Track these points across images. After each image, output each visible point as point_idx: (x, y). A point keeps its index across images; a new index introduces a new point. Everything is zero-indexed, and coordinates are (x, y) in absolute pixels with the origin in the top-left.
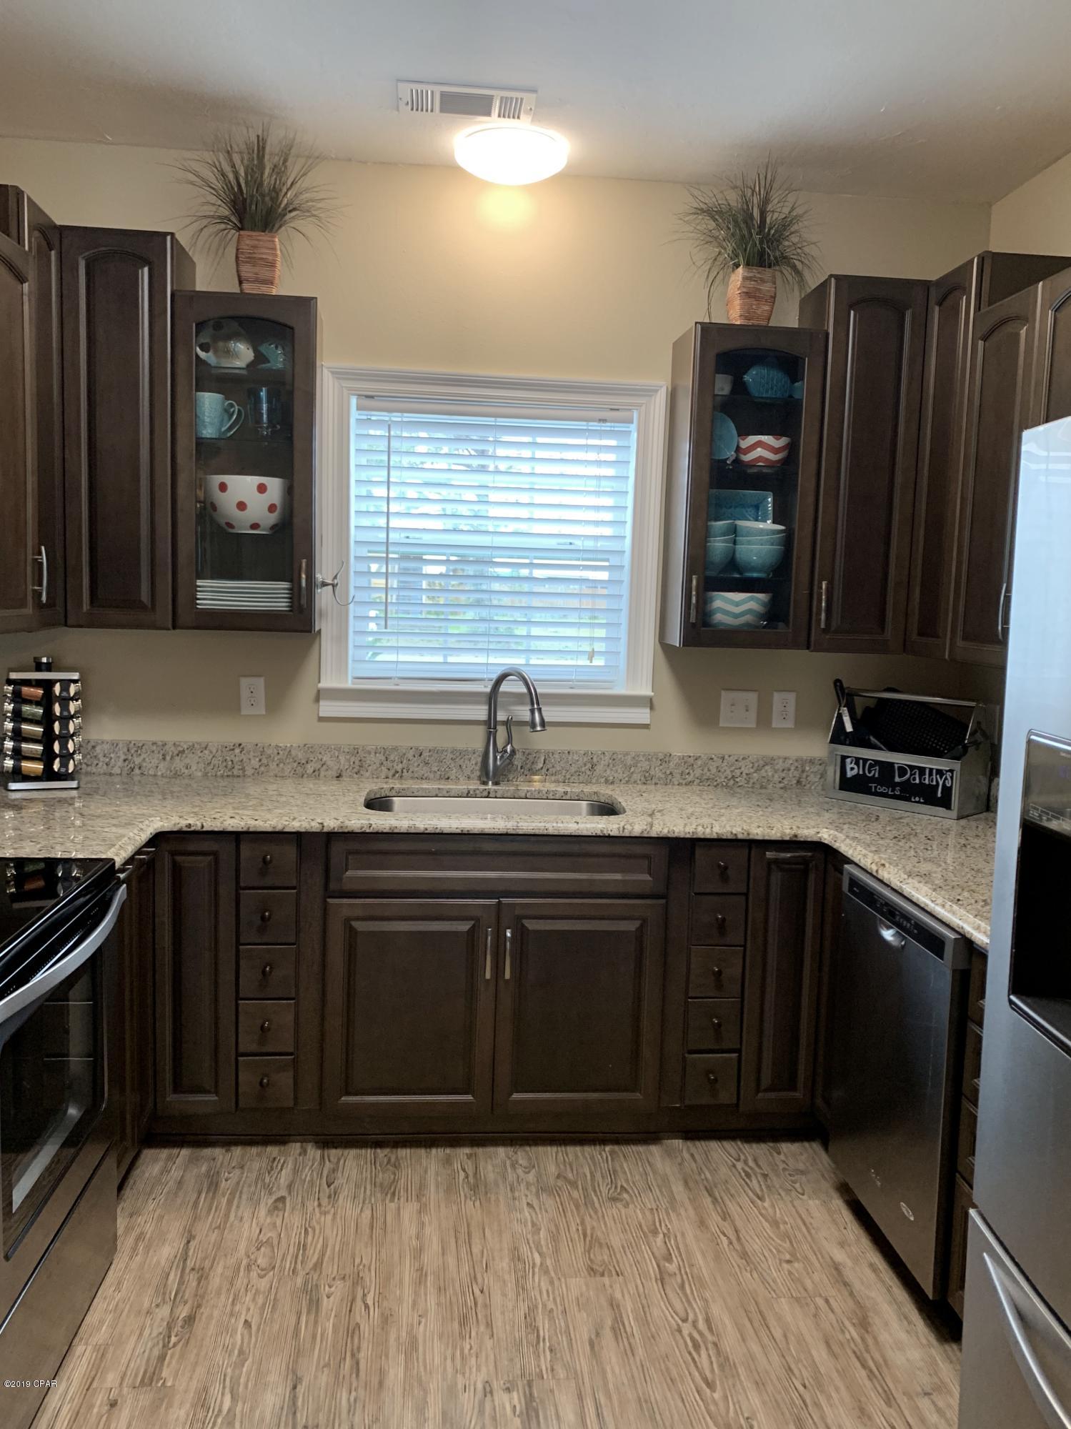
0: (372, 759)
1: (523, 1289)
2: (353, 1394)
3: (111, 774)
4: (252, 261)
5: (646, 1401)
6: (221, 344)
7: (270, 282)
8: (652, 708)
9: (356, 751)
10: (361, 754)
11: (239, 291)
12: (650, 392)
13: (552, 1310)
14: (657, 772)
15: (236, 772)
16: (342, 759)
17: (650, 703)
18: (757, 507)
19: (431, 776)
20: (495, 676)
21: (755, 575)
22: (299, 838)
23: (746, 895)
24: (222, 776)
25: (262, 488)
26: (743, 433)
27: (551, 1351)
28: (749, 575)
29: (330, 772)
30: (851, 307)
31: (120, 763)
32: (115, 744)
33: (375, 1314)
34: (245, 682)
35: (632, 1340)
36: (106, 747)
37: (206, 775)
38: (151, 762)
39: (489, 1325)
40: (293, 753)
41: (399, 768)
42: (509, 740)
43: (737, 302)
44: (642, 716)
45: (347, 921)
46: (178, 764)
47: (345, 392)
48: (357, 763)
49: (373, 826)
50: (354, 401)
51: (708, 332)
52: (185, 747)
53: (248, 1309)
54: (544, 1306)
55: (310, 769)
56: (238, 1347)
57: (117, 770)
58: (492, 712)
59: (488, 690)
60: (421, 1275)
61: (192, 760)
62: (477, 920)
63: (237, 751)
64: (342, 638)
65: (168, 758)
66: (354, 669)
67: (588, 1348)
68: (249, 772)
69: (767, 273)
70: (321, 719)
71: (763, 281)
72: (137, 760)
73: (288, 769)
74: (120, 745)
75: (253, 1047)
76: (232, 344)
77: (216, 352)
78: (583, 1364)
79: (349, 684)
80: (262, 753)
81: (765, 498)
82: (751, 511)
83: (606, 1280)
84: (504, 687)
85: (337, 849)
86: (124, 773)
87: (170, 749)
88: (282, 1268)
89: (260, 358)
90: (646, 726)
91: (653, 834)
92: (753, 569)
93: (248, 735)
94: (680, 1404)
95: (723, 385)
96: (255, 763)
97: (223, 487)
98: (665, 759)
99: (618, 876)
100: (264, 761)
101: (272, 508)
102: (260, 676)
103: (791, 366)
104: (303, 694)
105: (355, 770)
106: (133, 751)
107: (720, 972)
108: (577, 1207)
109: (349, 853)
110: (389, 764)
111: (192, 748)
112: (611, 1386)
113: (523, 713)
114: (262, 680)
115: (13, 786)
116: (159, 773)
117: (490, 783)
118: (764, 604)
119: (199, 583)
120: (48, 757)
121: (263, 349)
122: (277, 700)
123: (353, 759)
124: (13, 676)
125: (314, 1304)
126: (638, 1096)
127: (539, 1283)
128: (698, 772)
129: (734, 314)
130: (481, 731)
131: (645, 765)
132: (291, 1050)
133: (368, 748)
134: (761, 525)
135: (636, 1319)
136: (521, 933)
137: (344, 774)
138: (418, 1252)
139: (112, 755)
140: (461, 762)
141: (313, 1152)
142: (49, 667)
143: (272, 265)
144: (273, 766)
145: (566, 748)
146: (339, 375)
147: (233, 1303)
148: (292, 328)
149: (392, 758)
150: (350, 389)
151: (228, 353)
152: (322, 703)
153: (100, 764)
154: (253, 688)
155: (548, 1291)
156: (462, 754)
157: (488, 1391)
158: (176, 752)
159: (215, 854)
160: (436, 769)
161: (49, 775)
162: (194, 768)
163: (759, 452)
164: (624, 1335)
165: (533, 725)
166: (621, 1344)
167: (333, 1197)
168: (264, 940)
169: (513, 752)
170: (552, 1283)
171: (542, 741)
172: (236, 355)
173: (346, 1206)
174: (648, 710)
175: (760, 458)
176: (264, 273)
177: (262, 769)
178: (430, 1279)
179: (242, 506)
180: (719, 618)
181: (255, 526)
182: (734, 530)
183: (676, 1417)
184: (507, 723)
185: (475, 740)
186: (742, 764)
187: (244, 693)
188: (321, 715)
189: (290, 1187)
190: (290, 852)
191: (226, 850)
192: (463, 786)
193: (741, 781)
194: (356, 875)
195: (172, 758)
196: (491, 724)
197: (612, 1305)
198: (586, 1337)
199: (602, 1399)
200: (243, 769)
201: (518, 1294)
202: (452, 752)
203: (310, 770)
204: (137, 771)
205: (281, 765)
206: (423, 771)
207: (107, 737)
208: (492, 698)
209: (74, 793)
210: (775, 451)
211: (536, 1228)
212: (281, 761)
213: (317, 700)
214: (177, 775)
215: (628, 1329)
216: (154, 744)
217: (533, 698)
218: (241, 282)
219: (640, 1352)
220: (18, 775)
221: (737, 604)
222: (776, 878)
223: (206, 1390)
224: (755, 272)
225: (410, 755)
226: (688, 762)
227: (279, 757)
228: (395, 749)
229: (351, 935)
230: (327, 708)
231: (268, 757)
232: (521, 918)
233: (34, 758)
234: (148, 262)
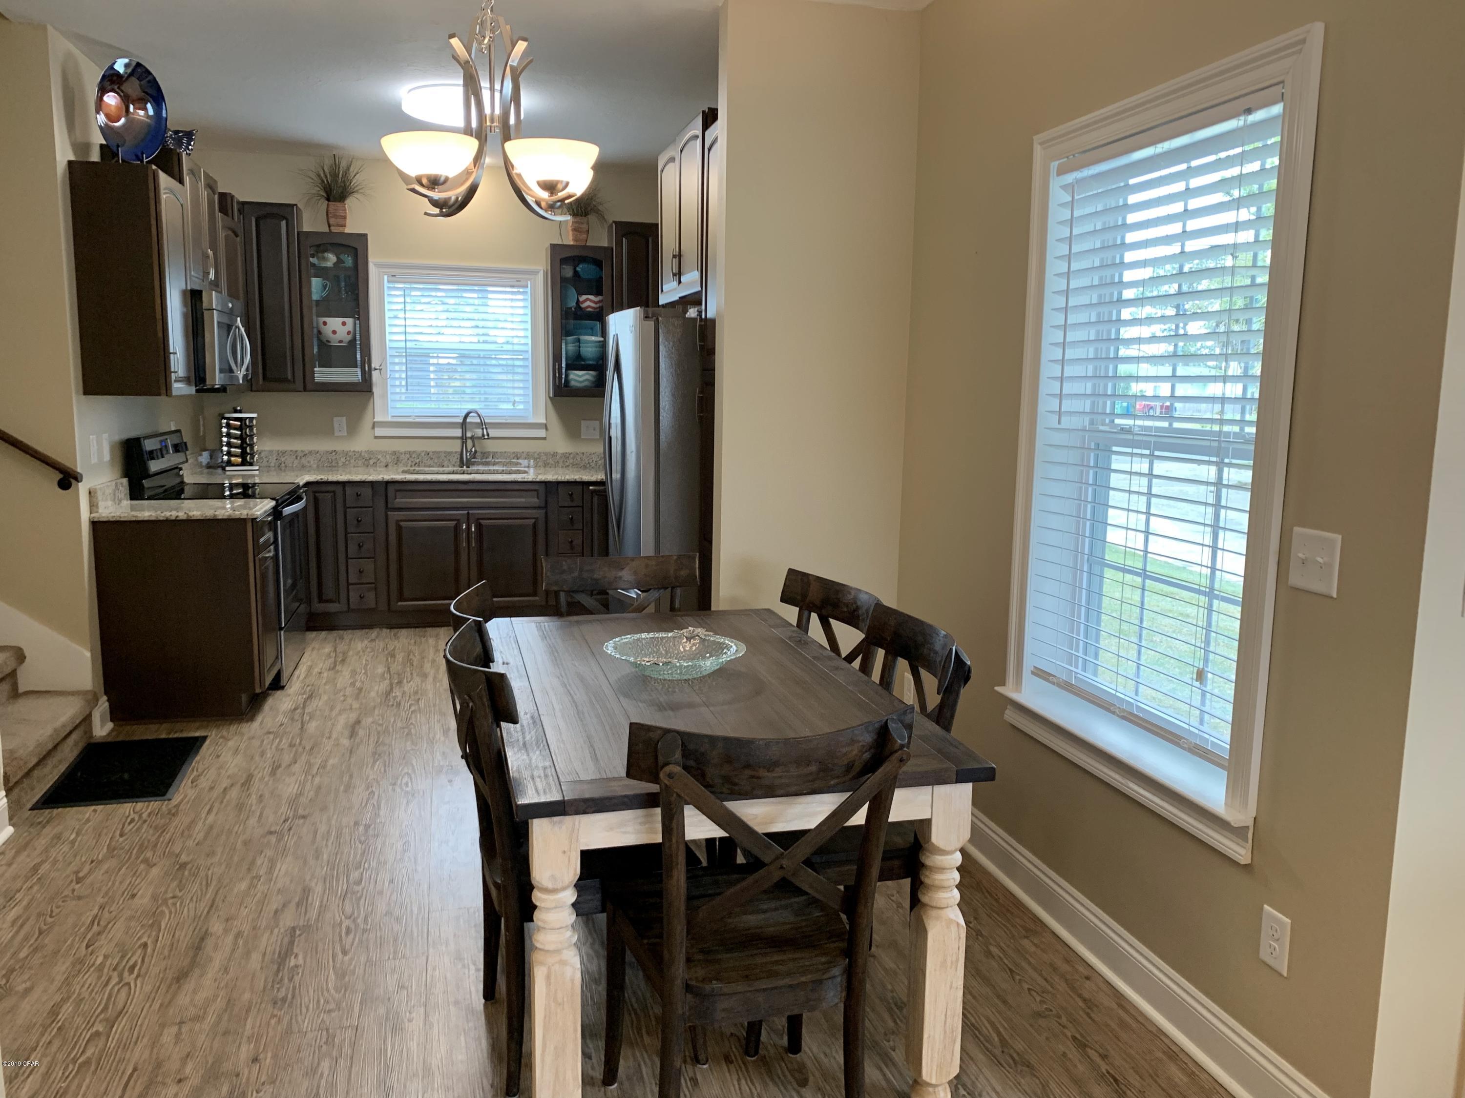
0: (403, 457)
4: (336, 216)
6: (320, 255)
7: (344, 226)
8: (547, 429)
9: (394, 453)
10: (398, 455)
11: (327, 230)
12: (535, 273)
14: (551, 461)
15: (333, 464)
16: (388, 457)
17: (546, 427)
18: (592, 329)
19: (434, 465)
20: (464, 415)
21: (591, 362)
22: (372, 484)
23: (583, 507)
24: (327, 467)
25: (344, 324)
26: (580, 294)
28: (588, 362)
29: (382, 464)
30: (623, 236)
31: (274, 461)
32: (271, 452)
34: (335, 419)
36: (266, 452)
37: (318, 466)
38: (289, 460)
40: (363, 454)
41: (418, 461)
42: (474, 446)
43: (571, 233)
44: (542, 433)
45: (398, 522)
46: (304, 461)
47: (381, 274)
48: (396, 459)
49: (407, 478)
50: (386, 277)
51: (555, 248)
52: (306, 452)
53: (366, 658)
55: (371, 462)
56: (364, 664)
57: (272, 464)
58: (464, 432)
59: (461, 420)
61: (311, 459)
62: (458, 520)
63: (334, 454)
64: (385, 396)
65: (298, 458)
66: (391, 412)
68: (340, 464)
69: (585, 219)
70: (376, 437)
71: (582, 223)
72: (283, 459)
73: (360, 463)
74: (274, 452)
75: (355, 581)
76: (326, 254)
77: (318, 258)
79: (390, 419)
80: (347, 455)
81: (596, 325)
82: (590, 331)
84: (468, 420)
85: (391, 489)
86: (276, 466)
87: (300, 454)
88: (378, 651)
89: (339, 261)
90: (545, 439)
91: (538, 480)
92: (589, 359)
93: (339, 446)
95: (568, 272)
96: (343, 460)
97: (325, 323)
98: (555, 454)
99: (523, 500)
100: (348, 459)
101: (349, 333)
102: (344, 416)
103: (598, 264)
104: (367, 423)
105: (395, 463)
106: (280, 455)
107: (572, 542)
109: (397, 491)
110: (412, 459)
111: (310, 452)
113: (479, 432)
114: (344, 419)
115: (228, 468)
116: (294, 466)
117: (464, 467)
118: (595, 377)
119: (316, 369)
120: (243, 455)
121: (342, 257)
122: (353, 429)
123: (393, 457)
124: (227, 415)
126: (537, 598)
128: (571, 461)
129: (569, 240)
130: (459, 442)
131: (544, 458)
132: (373, 581)
133: (401, 452)
134: (593, 338)
136: (479, 527)
137: (389, 465)
139: (270, 457)
140: (449, 458)
141: (385, 631)
142: (240, 412)
143: (345, 218)
144: (352, 461)
145: (503, 450)
146: (378, 265)
147: (360, 657)
148: (356, 249)
149: (413, 456)
150: (383, 272)
151: (325, 259)
152: (376, 429)
153: (264, 461)
154: (340, 423)
156: (450, 453)
159: (334, 492)
160: (437, 461)
161: (243, 463)
162: (312, 463)
163: (588, 303)
165: (483, 435)
168: (359, 531)
169: (476, 451)
171: (490, 446)
172: (328, 260)
174: (544, 430)
175: (589, 307)
176: (340, 221)
177: (347, 463)
179: (334, 332)
180: (573, 383)
181: (341, 342)
182: (579, 341)
184: (472, 438)
185: (456, 446)
186: (593, 456)
187: (336, 425)
188: (376, 435)
189: (377, 637)
190: (368, 491)
191: (339, 490)
192: (451, 469)
193: (593, 465)
194: (401, 501)
195: (301, 458)
196: (464, 439)
200: (337, 463)
202: (444, 453)
204: (283, 465)
205: (357, 461)
206: (430, 462)
207: (267, 449)
208: (464, 425)
209: (257, 472)
210: (596, 303)
212: (357, 459)
213: (373, 428)
214: (303, 466)
216: (291, 451)
217: (482, 424)
218: (329, 226)
220: (229, 463)
221: (580, 376)
222: (596, 499)
223: (354, 670)
224: (578, 219)
225: (423, 454)
226: (566, 456)
227: (355, 457)
228: (415, 452)
229: (399, 528)
230: (379, 432)
231: (350, 456)
232: (478, 519)
233: (236, 456)
234: (285, 218)
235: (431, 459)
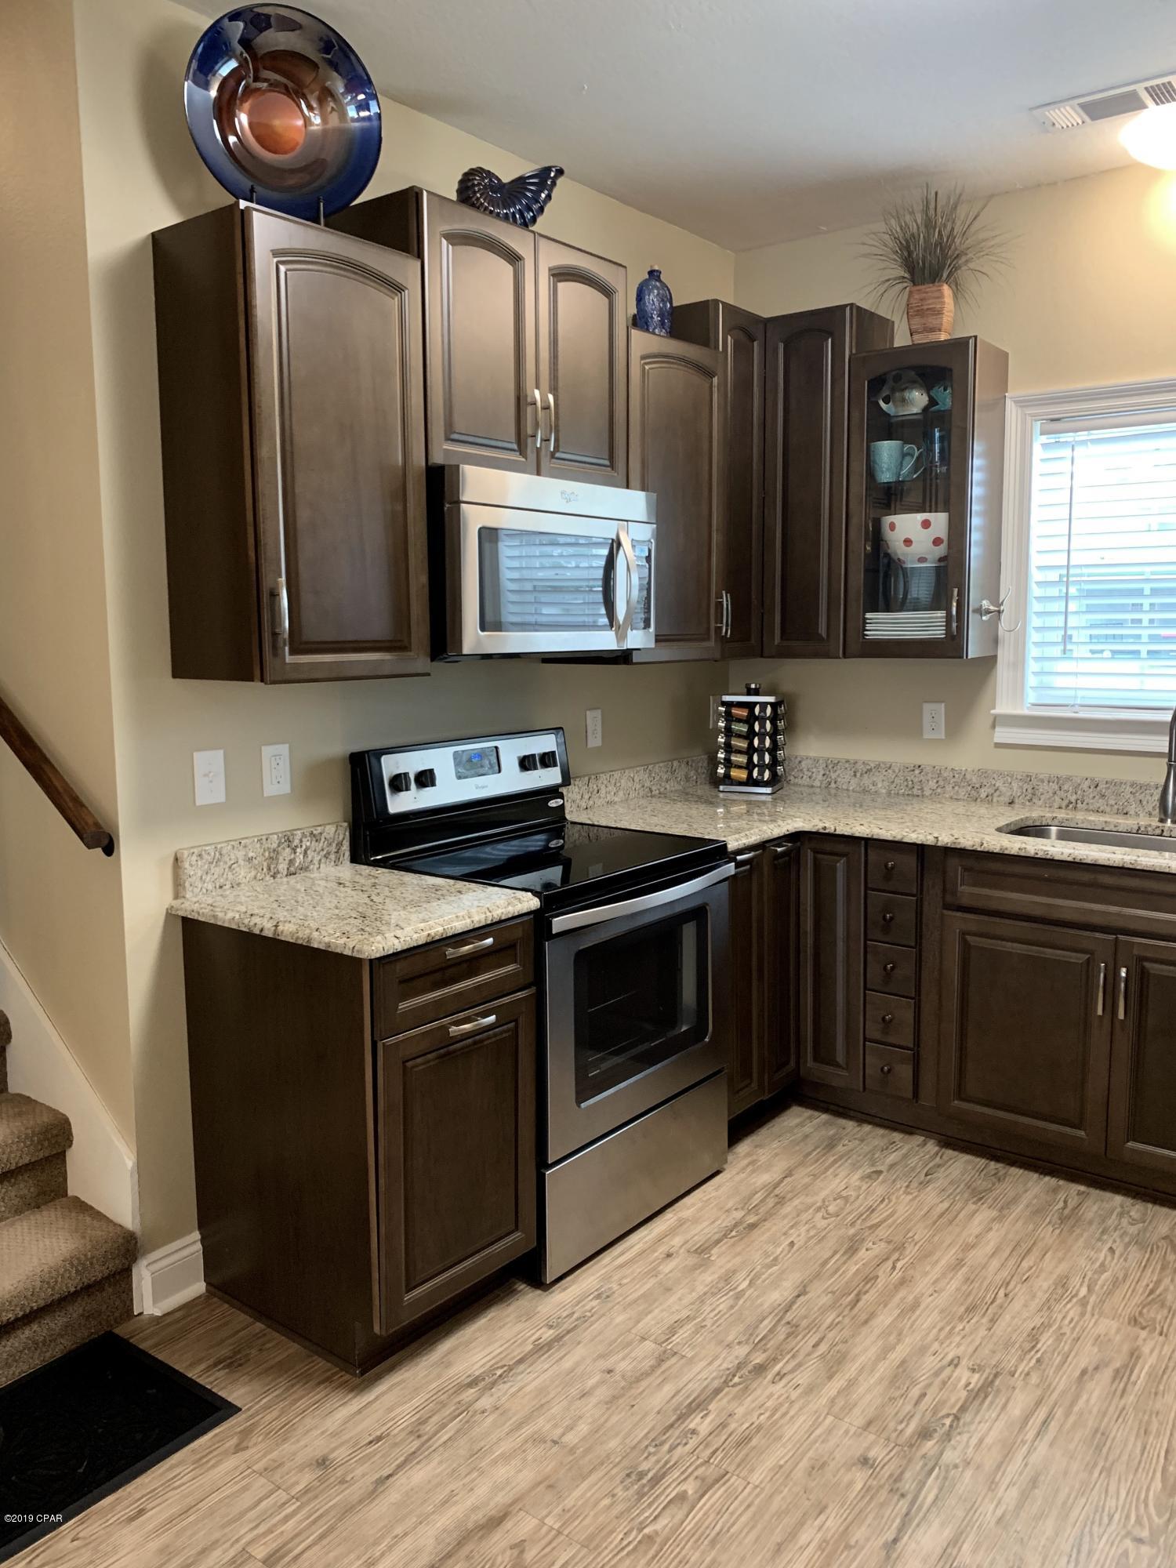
0: (1043, 788)
1: (1049, 1308)
2: (840, 1318)
3: (812, 786)
4: (921, 313)
5: (1103, 1434)
6: (897, 394)
7: (937, 330)
9: (1029, 778)
10: (1034, 782)
11: (910, 344)
13: (1065, 1334)
15: (915, 792)
16: (1015, 785)
19: (1108, 809)
22: (920, 851)
24: (903, 795)
25: (926, 524)
27: (1038, 1361)
29: (1002, 798)
31: (820, 777)
32: (816, 760)
33: (897, 1275)
34: (927, 708)
35: (1129, 1386)
36: (809, 761)
37: (889, 794)
38: (844, 778)
39: (993, 1321)
40: (968, 777)
41: (1073, 799)
45: (963, 934)
46: (867, 781)
47: (1029, 419)
48: (1030, 790)
49: (985, 845)
50: (1038, 426)
52: (873, 765)
53: (799, 1235)
54: (1060, 1327)
56: (775, 1255)
57: (817, 783)
58: (1173, 744)
60: (959, 1263)
61: (878, 778)
62: (1090, 953)
63: (917, 772)
64: (1019, 664)
65: (858, 775)
66: (1031, 697)
67: (1077, 1373)
68: (927, 792)
70: (998, 745)
72: (834, 776)
73: (962, 793)
74: (821, 762)
75: (877, 1035)
76: (907, 394)
77: (897, 402)
78: (1063, 1382)
79: (1026, 712)
80: (939, 775)
83: (1144, 1334)
85: (954, 863)
86: (823, 786)
87: (860, 767)
88: (844, 1218)
89: (933, 402)
93: (928, 758)
94: (1138, 1451)
96: (932, 784)
97: (892, 527)
100: (941, 783)
101: (937, 542)
102: (943, 702)
104: (979, 721)
105: (1028, 798)
106: (830, 767)
108: (1163, 1268)
109: (964, 869)
110: (1062, 794)
111: (878, 766)
112: (1076, 1409)
114: (943, 706)
115: (722, 788)
116: (851, 788)
117: (1169, 820)
119: (868, 615)
120: (750, 766)
121: (934, 393)
122: (956, 725)
123: (1025, 786)
124: (727, 699)
125: (852, 1250)
127: (1070, 1309)
132: (911, 1044)
133: (1041, 777)
135: (1149, 1374)
136: (1139, 974)
137: (1016, 800)
138: (968, 1247)
139: (814, 770)
140: (1141, 797)
141: (932, 1147)
142: (756, 692)
143: (939, 313)
144: (949, 788)
146: (1022, 403)
147: (792, 1227)
148: (951, 372)
149: (1065, 787)
150: (1032, 415)
151: (906, 402)
152: (997, 729)
153: (805, 777)
154: (934, 714)
155: (1072, 1320)
156: (1144, 787)
157: (955, 1363)
158: (865, 770)
159: (847, 855)
160: (1113, 802)
161: (750, 781)
162: (880, 785)
164: (1125, 1379)
166: (1114, 1386)
167: (923, 1185)
168: (887, 940)
170: (1083, 1314)
172: (912, 403)
173: (930, 1196)
176: (932, 320)
177: (939, 790)
178: (964, 1270)
179: (908, 542)
181: (922, 560)
183: (1125, 1458)
185: (1155, 773)
187: (927, 719)
188: (996, 741)
189: (892, 1166)
190: (910, 862)
191: (856, 851)
192: (1140, 822)
194: (967, 892)
195: (862, 775)
196: (1172, 757)
197: (1132, 1354)
198: (1082, 1366)
199: (1059, 1413)
200: (922, 789)
201: (1040, 1310)
202: (1131, 786)
203: (983, 795)
204: (833, 785)
205: (957, 788)
206: (1100, 803)
207: (812, 754)
208: (1173, 728)
209: (769, 798)
211: (1103, 1268)
212: (956, 784)
213: (994, 727)
214: (865, 791)
215: (1133, 1378)
216: (847, 761)
218: (912, 334)
219: (1131, 1399)
220: (727, 779)
223: (734, 1272)
225: (1085, 786)
227: (954, 780)
228: (1069, 779)
229: (966, 947)
230: (1003, 735)
231: (945, 779)
232: (1141, 959)
233: (740, 767)
234: (831, 334)
235: (1103, 796)
